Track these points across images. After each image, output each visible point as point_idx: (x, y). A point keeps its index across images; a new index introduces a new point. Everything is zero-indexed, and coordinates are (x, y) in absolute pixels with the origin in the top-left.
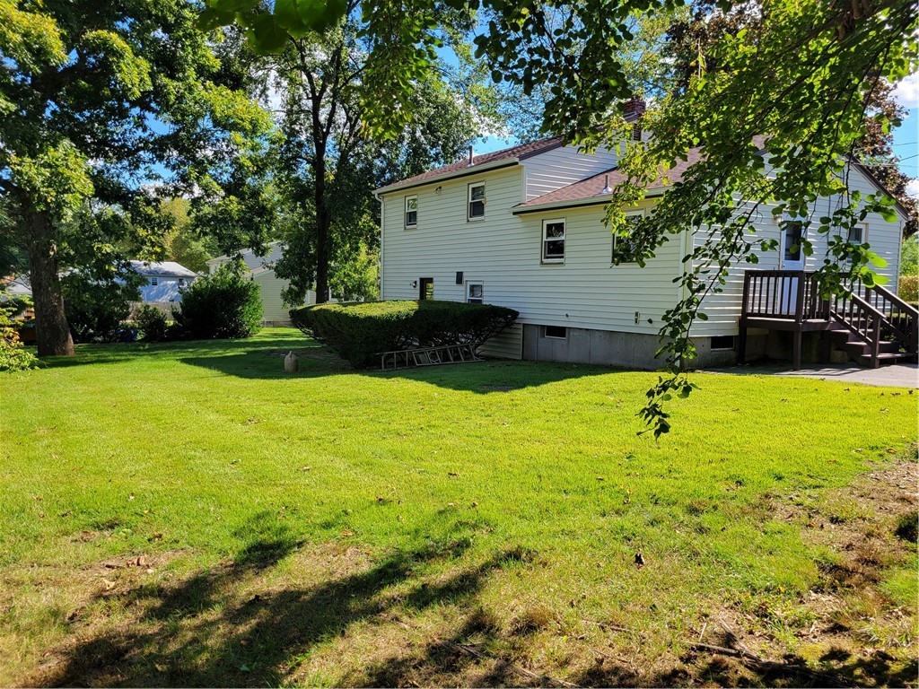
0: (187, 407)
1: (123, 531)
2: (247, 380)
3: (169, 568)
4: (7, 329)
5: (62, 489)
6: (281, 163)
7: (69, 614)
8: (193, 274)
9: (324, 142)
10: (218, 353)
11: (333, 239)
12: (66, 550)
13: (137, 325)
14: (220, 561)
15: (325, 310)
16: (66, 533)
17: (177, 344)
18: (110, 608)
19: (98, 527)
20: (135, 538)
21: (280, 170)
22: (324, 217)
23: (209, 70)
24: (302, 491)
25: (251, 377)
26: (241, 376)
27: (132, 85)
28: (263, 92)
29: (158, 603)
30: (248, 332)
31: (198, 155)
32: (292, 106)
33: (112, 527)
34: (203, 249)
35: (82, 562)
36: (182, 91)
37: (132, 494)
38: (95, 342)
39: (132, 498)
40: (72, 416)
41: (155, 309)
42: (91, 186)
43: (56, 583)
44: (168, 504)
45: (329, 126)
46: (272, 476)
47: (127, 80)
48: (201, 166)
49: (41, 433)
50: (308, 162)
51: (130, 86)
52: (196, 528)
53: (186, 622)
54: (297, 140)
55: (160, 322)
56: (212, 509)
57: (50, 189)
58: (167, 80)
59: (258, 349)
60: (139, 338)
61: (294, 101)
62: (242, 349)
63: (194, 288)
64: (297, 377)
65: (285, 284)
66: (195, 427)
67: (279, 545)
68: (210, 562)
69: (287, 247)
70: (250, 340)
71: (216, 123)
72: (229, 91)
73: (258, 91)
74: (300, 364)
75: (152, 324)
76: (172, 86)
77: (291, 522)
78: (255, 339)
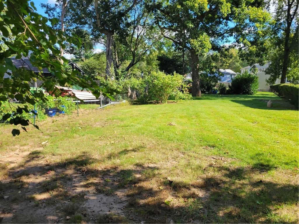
0: (234, 115)
1: (217, 149)
2: (253, 109)
3: (231, 163)
4: (186, 88)
5: (200, 133)
6: (272, 32)
7: (204, 168)
8: (235, 73)
9: (291, 22)
10: (242, 99)
11: (290, 59)
12: (201, 151)
13: (218, 89)
14: (247, 166)
15: (286, 86)
16: (201, 146)
17: (229, 95)
18: (215, 170)
19: (209, 146)
20: (221, 152)
21: (271, 35)
22: (288, 51)
23: (250, 2)
24: (277, 149)
25: (255, 108)
26: (251, 107)
27: (225, 13)
28: (268, 7)
29: (228, 173)
30: (253, 93)
31: (243, 33)
32: (279, 10)
33: (213, 147)
34: (239, 65)
35: (206, 155)
36: (240, 11)
37: (219, 139)
38: (206, 93)
39: (219, 140)
40: (201, 114)
41: (223, 84)
42: (211, 46)
43: (200, 159)
44: (229, 144)
45: (294, 15)
46: (265, 142)
47: (223, 12)
48: (244, 36)
49: (193, 117)
50: (283, 30)
51: (224, 13)
52: (239, 153)
53: (237, 181)
54: (279, 22)
55: (225, 88)
56: (244, 148)
57: (200, 48)
58: (235, 9)
59: (256, 99)
60: (218, 93)
61: (281, 8)
62: (251, 98)
63: (236, 77)
64: (272, 109)
65: (268, 76)
66: (236, 121)
67: (268, 166)
68: (244, 165)
69: (271, 63)
70: (253, 95)
71: (250, 20)
72: (256, 8)
73: (266, 7)
74: (273, 105)
75: (222, 89)
76: (237, 10)
77: (273, 159)
78: (255, 95)
